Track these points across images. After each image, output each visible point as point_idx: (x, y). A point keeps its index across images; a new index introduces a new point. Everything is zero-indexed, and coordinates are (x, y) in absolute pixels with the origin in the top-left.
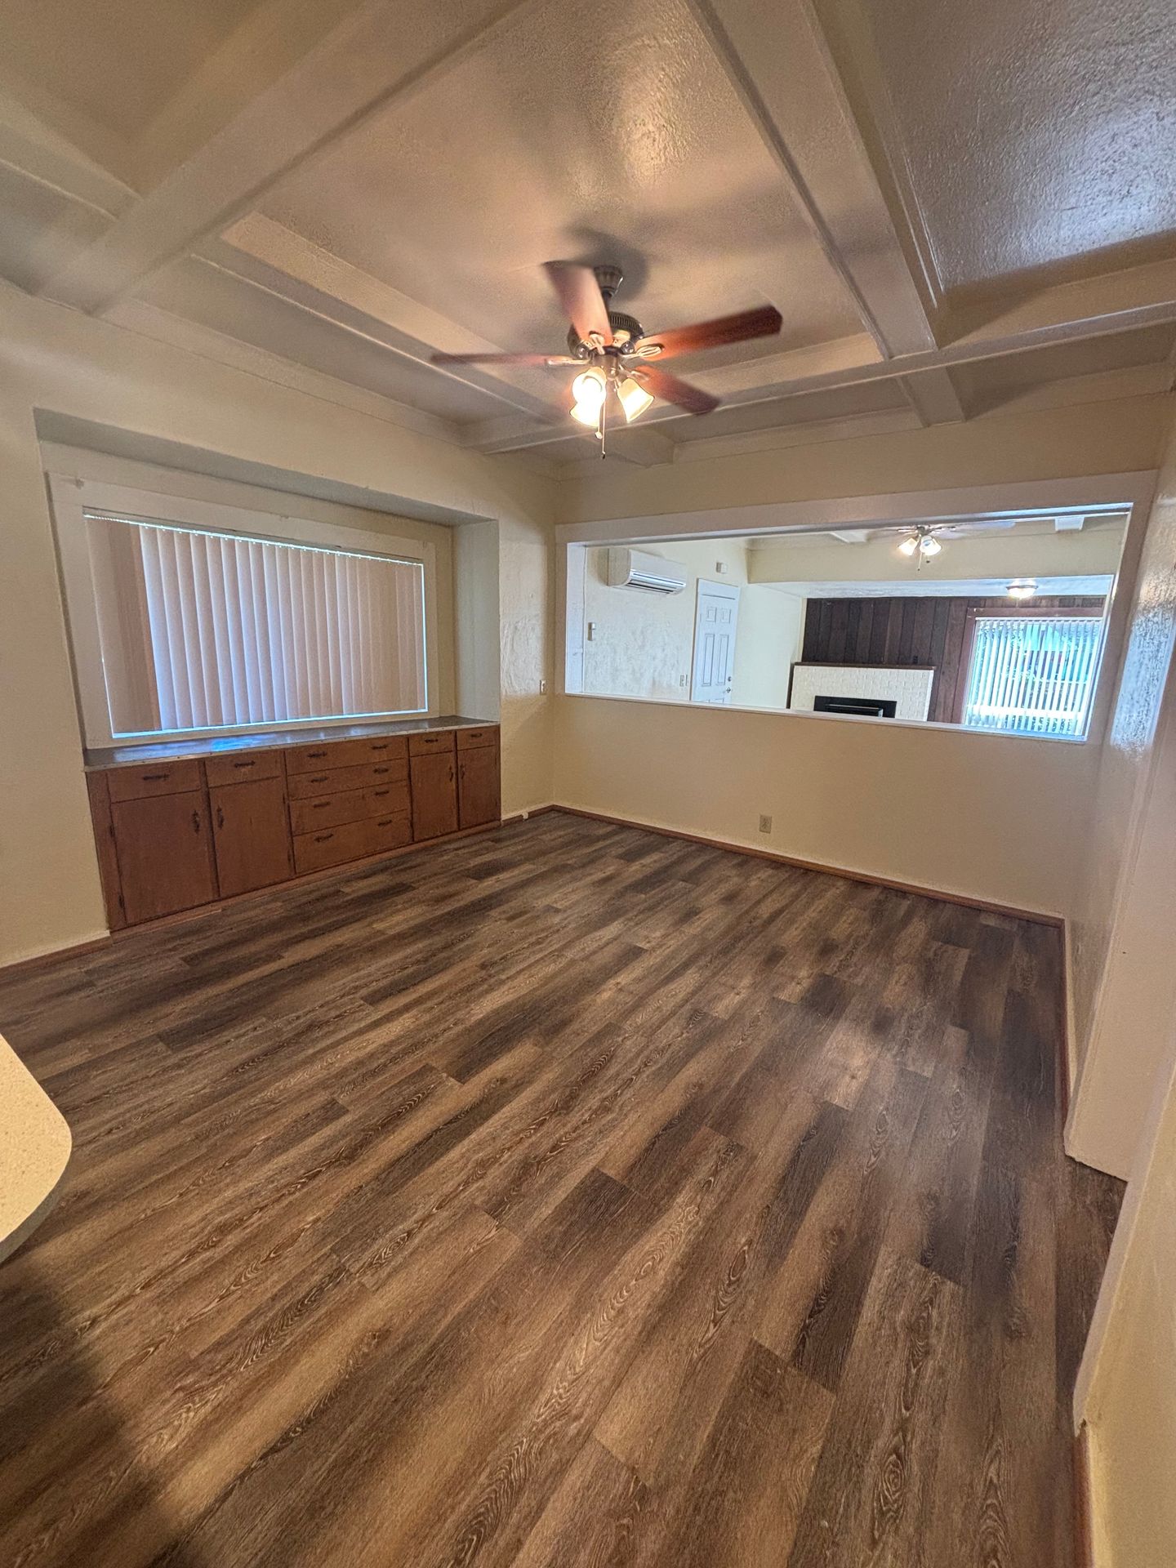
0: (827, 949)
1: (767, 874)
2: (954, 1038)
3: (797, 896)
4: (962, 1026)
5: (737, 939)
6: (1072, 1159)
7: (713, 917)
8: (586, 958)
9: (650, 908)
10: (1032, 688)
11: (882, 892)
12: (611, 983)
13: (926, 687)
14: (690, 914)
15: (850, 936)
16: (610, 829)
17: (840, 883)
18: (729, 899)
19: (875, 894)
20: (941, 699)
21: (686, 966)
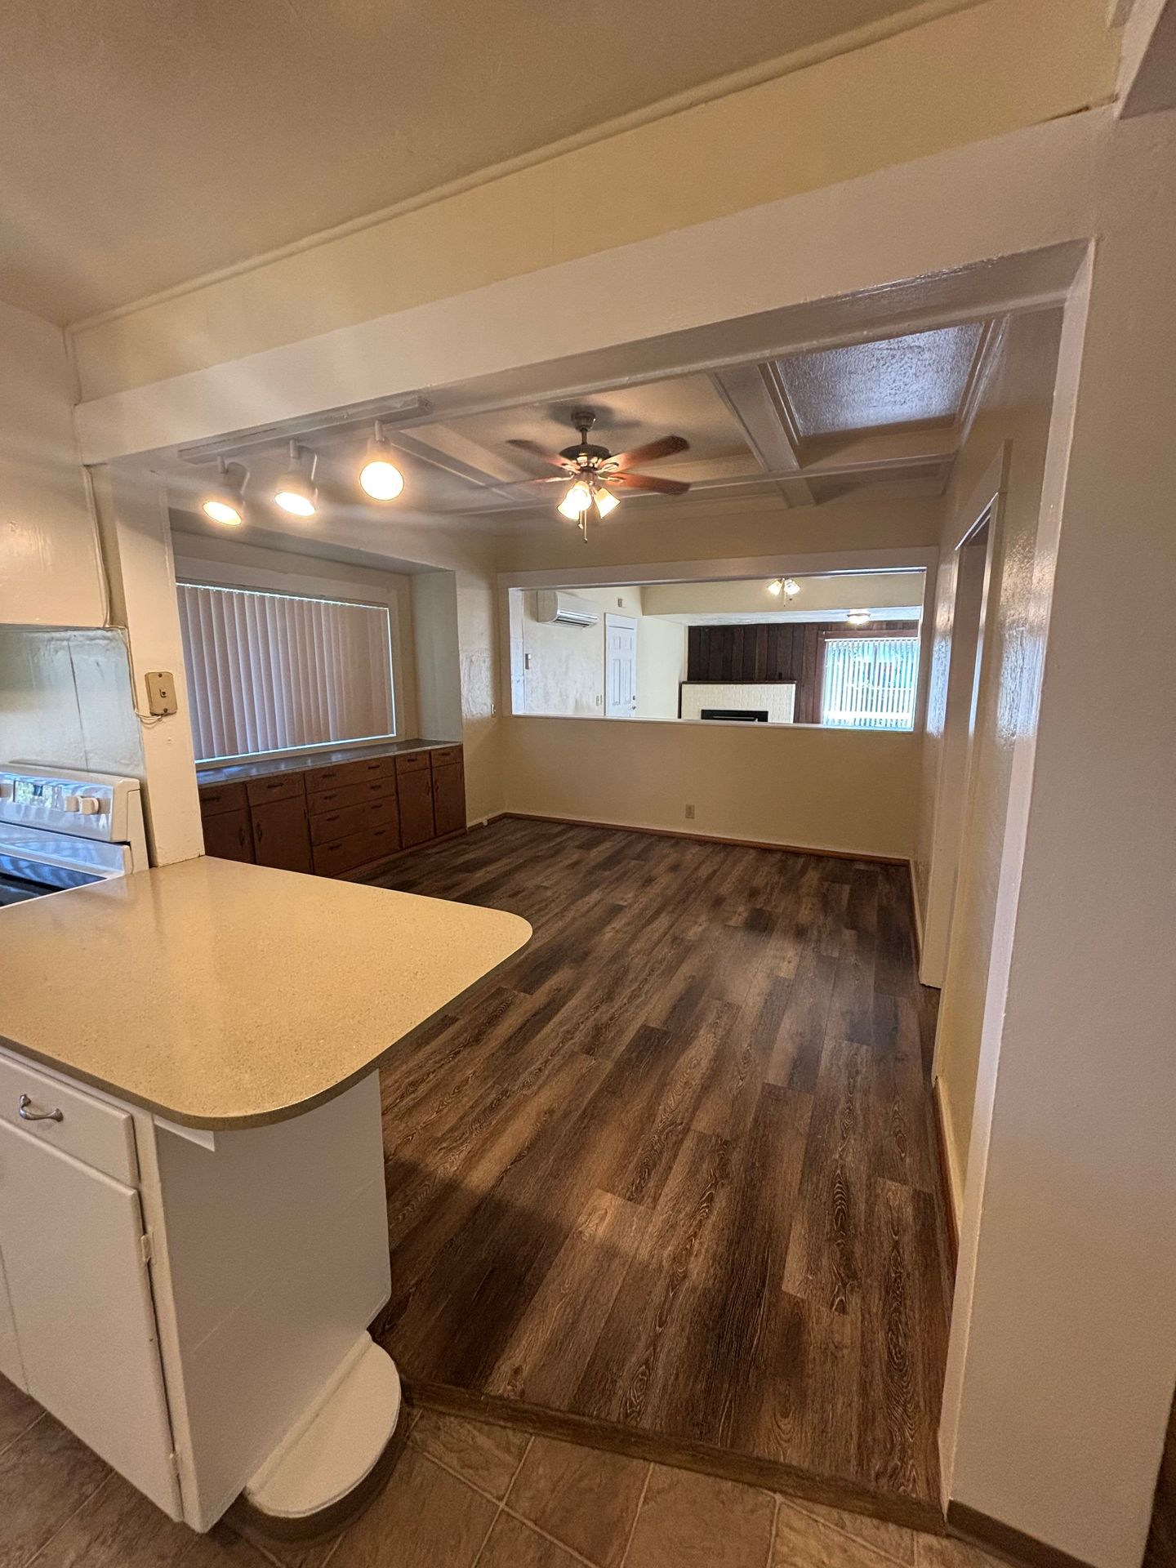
0: (754, 893)
1: (697, 849)
2: (848, 935)
3: (723, 863)
4: (852, 929)
5: (688, 894)
6: (924, 985)
7: (665, 881)
8: (584, 915)
9: (618, 879)
10: (872, 695)
11: (782, 855)
12: (609, 928)
13: (791, 699)
14: (649, 881)
15: (767, 884)
16: (560, 828)
17: (751, 851)
18: (674, 868)
19: (778, 856)
20: (803, 708)
21: (658, 913)
